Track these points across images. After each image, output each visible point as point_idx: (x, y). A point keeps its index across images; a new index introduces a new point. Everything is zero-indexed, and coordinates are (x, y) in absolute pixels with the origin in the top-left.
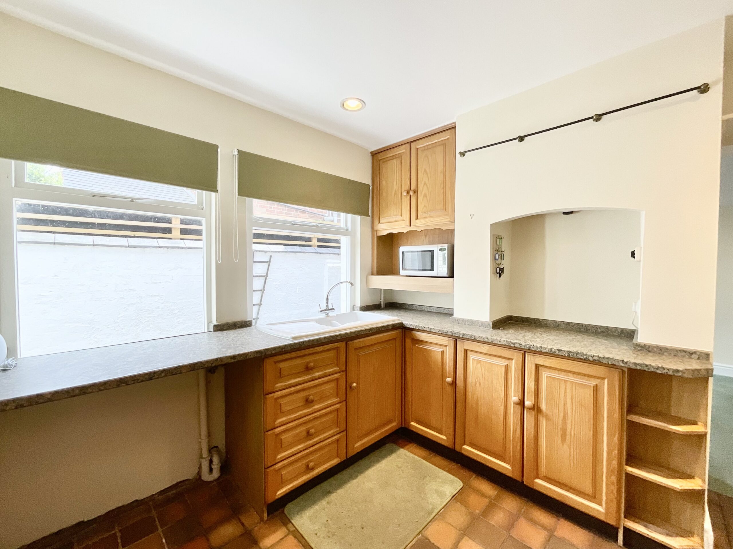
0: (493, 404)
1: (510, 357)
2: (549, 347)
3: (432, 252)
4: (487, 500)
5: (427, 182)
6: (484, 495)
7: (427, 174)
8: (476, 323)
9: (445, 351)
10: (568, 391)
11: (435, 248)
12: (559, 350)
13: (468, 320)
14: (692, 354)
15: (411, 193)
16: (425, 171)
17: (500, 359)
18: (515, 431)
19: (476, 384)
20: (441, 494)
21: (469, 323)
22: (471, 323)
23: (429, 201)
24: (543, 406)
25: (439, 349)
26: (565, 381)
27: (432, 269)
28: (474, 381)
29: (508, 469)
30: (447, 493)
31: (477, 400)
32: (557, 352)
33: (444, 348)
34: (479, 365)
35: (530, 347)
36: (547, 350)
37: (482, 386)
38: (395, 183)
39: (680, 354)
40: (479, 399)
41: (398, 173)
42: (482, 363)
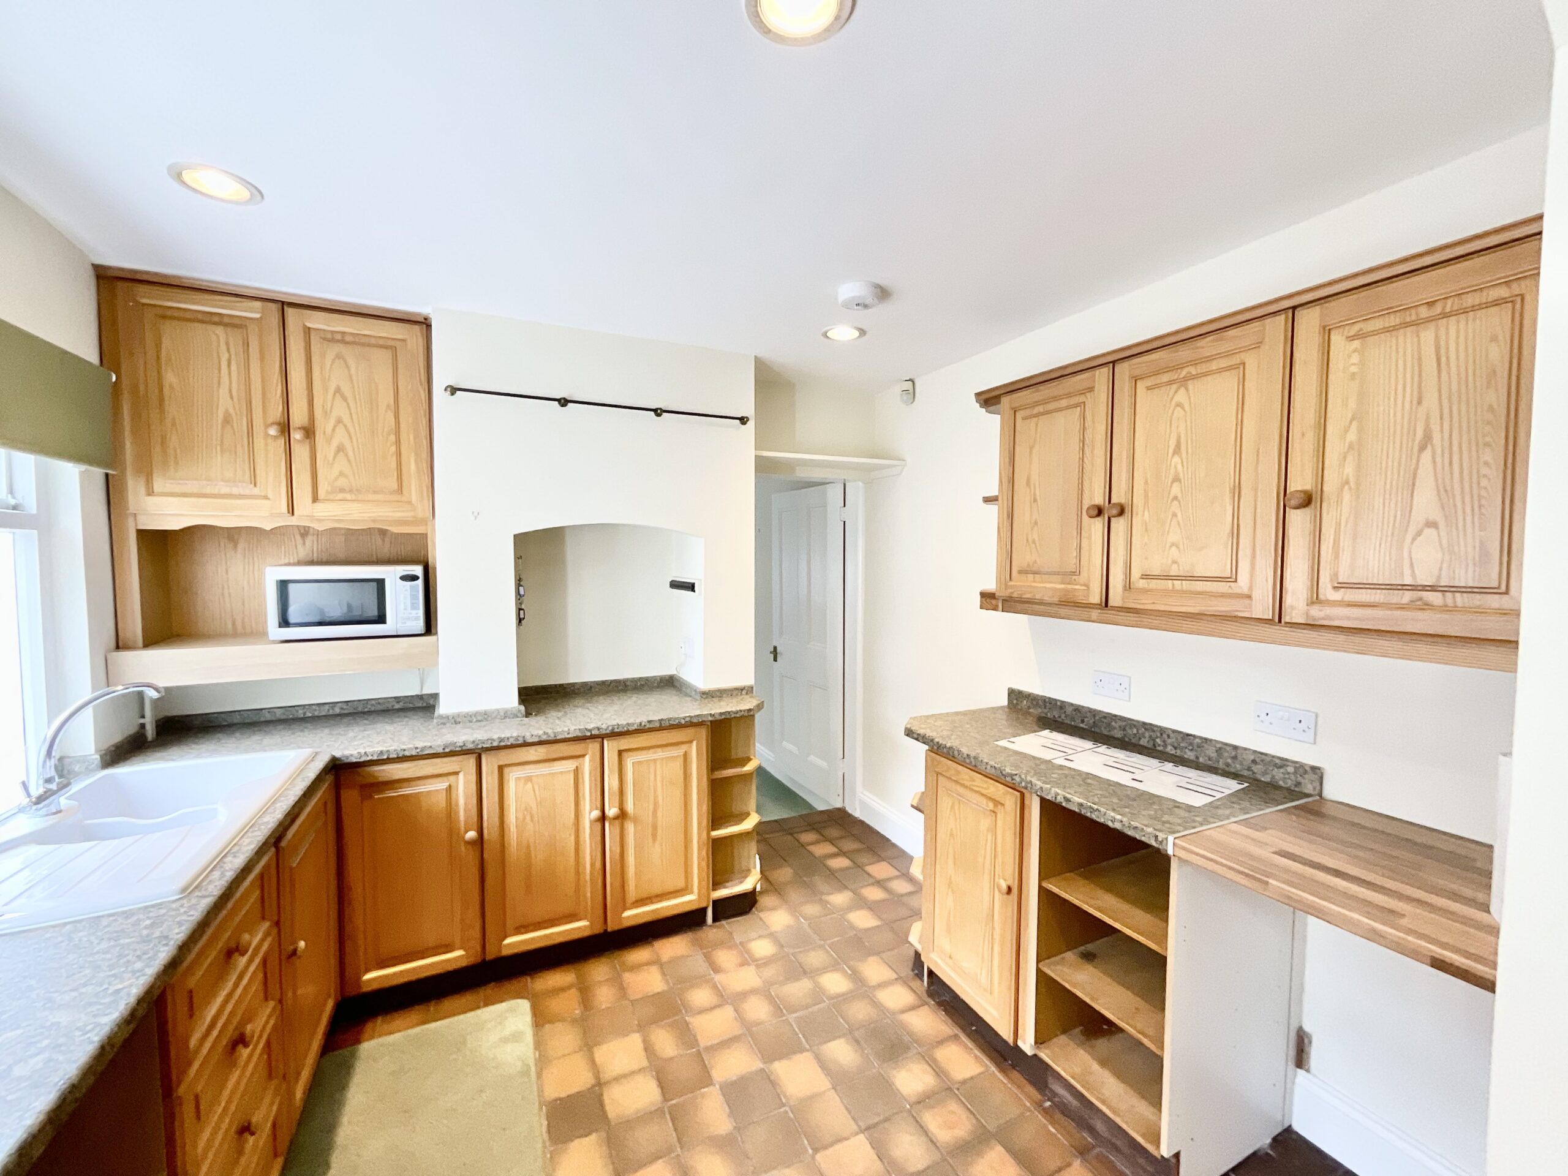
0: (558, 838)
1: (579, 753)
2: (638, 721)
3: (380, 583)
4: (573, 991)
5: (346, 420)
6: (563, 989)
7: (345, 399)
8: (494, 715)
9: (454, 785)
10: (658, 772)
11: (391, 574)
12: (650, 722)
13: (476, 714)
14: (742, 690)
15: (296, 435)
16: (338, 390)
17: (564, 762)
18: (592, 865)
19: (524, 819)
20: (516, 1037)
21: (479, 718)
22: (484, 718)
23: (354, 464)
24: (630, 807)
25: (441, 785)
26: (655, 760)
27: (381, 619)
28: (521, 816)
29: (585, 926)
30: (521, 1027)
31: (528, 847)
32: (648, 726)
33: (452, 778)
34: (529, 785)
35: (613, 729)
36: (635, 727)
37: (536, 819)
38: (224, 391)
39: (735, 693)
40: (532, 845)
41: (234, 367)
42: (534, 779)
